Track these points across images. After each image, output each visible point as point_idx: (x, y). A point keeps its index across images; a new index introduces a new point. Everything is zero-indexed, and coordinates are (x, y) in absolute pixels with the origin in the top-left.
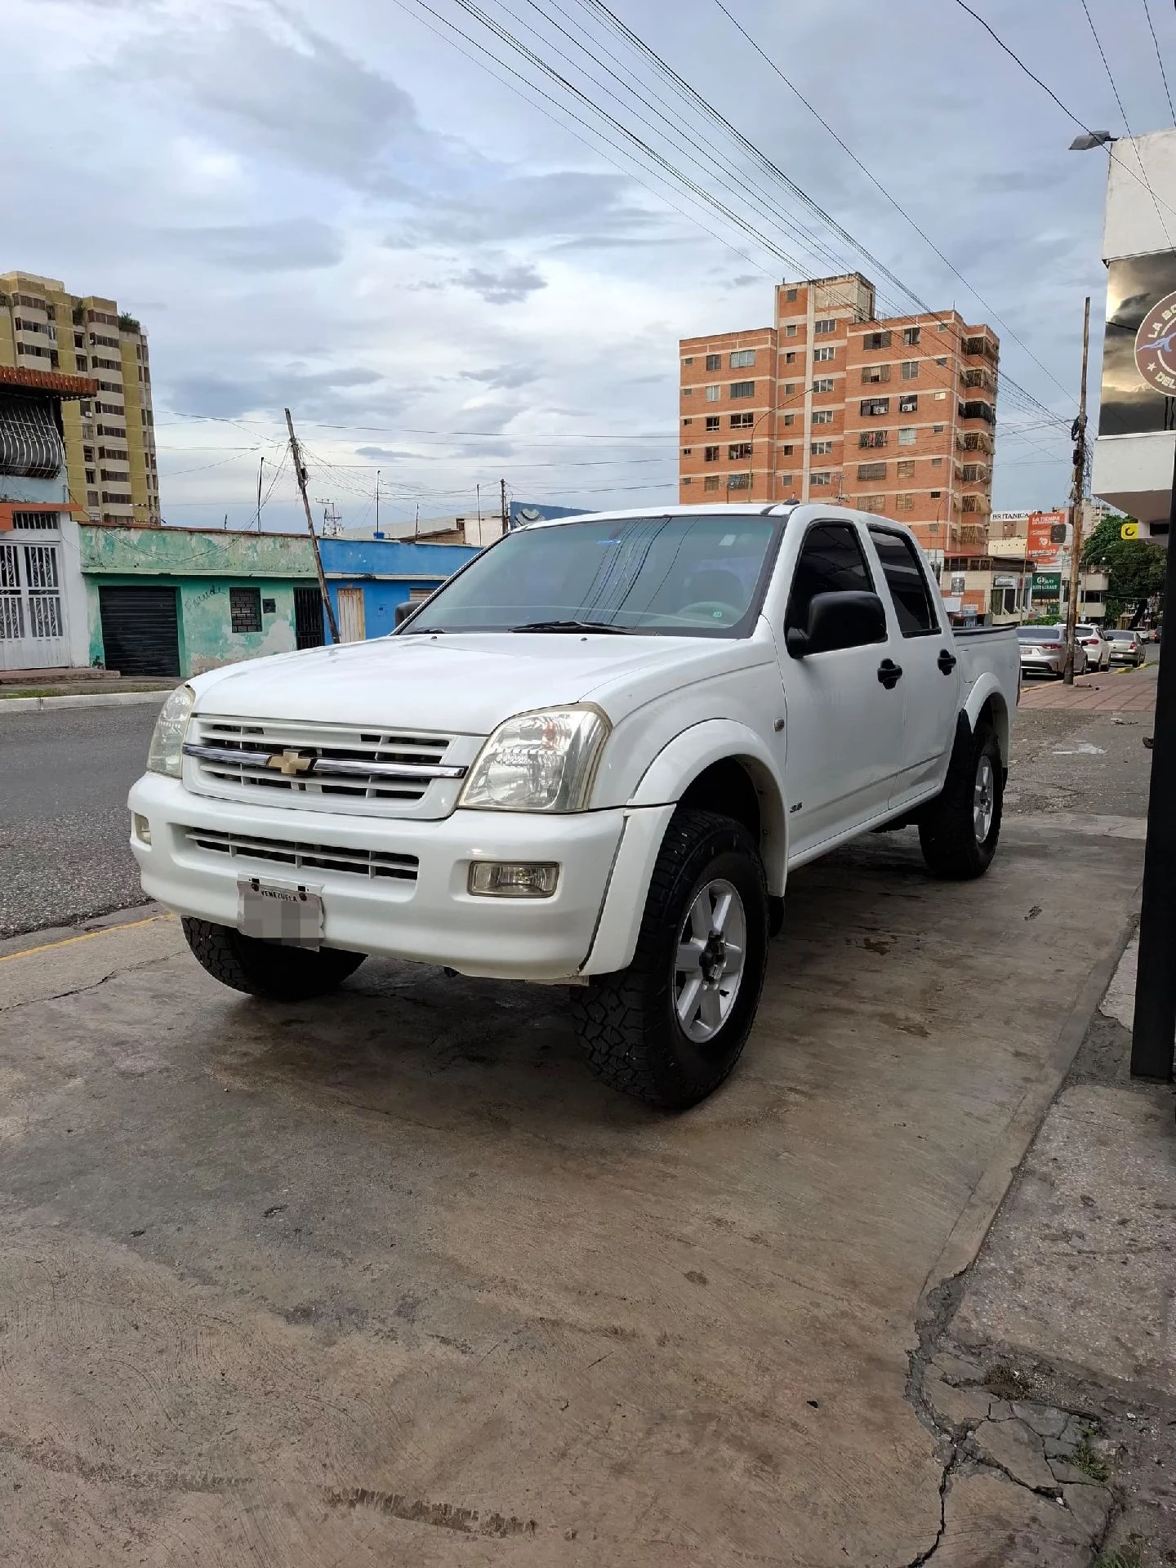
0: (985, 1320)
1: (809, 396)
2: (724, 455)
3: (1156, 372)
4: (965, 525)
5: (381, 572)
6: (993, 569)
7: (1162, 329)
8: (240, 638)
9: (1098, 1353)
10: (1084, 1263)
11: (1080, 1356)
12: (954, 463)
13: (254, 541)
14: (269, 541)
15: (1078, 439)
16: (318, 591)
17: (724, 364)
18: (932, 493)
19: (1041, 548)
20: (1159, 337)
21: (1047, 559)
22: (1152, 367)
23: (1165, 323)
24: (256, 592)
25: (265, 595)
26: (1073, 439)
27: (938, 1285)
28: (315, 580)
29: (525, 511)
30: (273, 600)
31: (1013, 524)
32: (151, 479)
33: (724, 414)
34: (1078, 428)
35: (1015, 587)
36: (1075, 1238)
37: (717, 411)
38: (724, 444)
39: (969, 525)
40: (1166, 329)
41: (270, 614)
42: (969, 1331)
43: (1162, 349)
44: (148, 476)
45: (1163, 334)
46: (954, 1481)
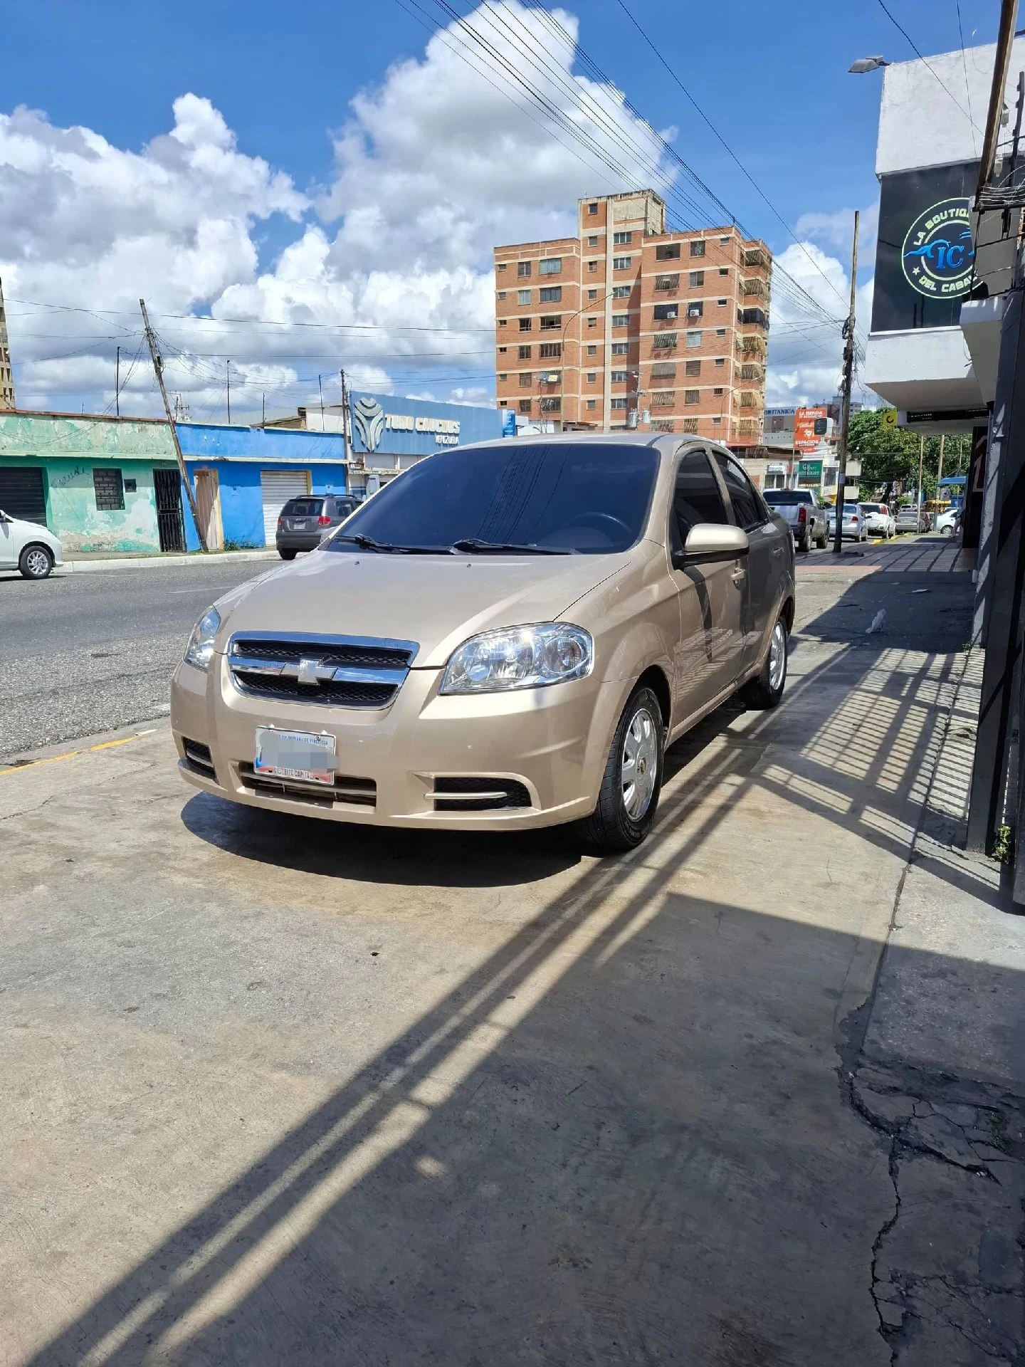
0: (890, 1041)
1: (609, 301)
2: (535, 353)
3: (920, 275)
4: (743, 419)
5: (233, 454)
6: (767, 457)
7: (925, 237)
8: (104, 515)
9: (989, 1061)
10: (961, 994)
11: (975, 1064)
12: (734, 362)
13: (114, 425)
14: (127, 426)
15: (847, 338)
16: (177, 472)
17: (534, 271)
18: (716, 389)
19: (806, 439)
20: (923, 244)
21: (812, 449)
22: (916, 271)
23: (928, 232)
24: (118, 472)
25: (126, 475)
26: (844, 338)
27: (846, 1016)
28: (175, 462)
29: (364, 400)
30: (135, 480)
31: (781, 419)
32: (5, 372)
33: (535, 316)
34: (848, 327)
35: (785, 473)
36: (949, 975)
37: (529, 313)
38: (535, 344)
39: (747, 418)
40: (928, 237)
41: (132, 494)
42: (880, 1050)
43: (925, 255)
44: (2, 369)
45: (926, 242)
46: (899, 1165)
